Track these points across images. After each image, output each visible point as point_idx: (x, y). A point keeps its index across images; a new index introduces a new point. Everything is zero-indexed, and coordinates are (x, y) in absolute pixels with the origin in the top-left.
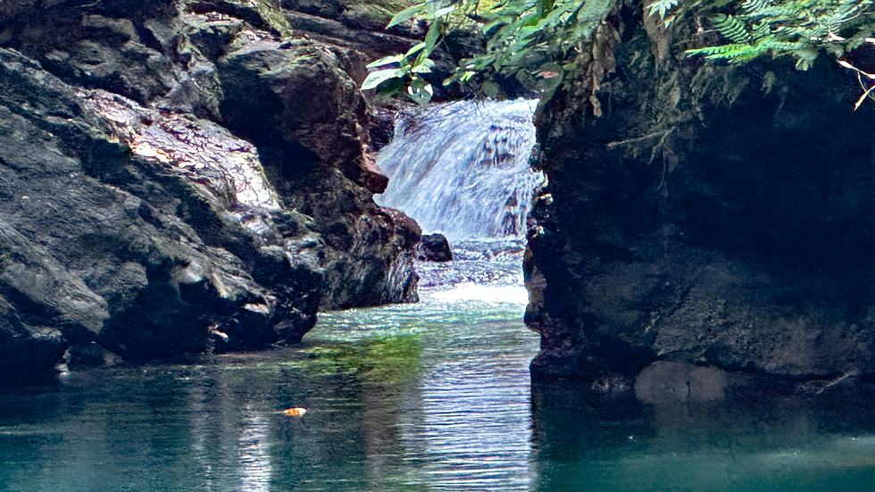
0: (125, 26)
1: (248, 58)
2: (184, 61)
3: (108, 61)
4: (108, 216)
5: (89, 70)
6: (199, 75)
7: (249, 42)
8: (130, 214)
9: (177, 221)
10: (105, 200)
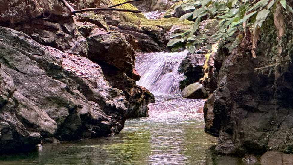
0: (57, 25)
1: (97, 37)
2: (76, 37)
3: (52, 37)
4: (55, 90)
5: (46, 40)
6: (81, 42)
7: (97, 32)
8: (63, 90)
9: (78, 92)
10: (55, 85)
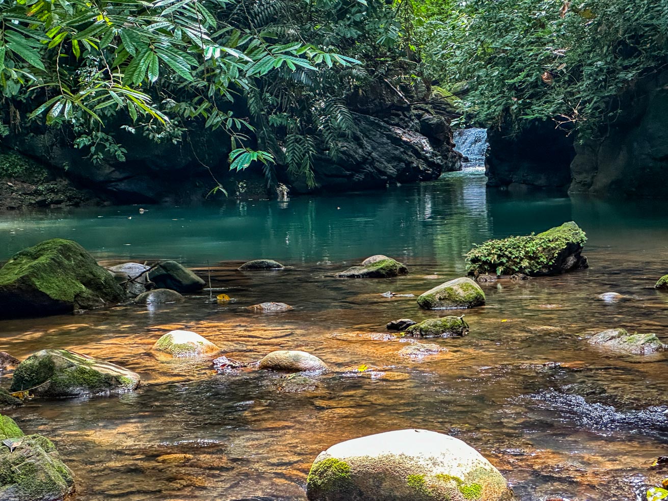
0: (400, 113)
1: (426, 119)
2: (413, 120)
3: (397, 120)
4: (397, 152)
5: (393, 122)
6: (416, 123)
7: (427, 116)
8: (402, 152)
9: (411, 154)
10: (397, 149)
